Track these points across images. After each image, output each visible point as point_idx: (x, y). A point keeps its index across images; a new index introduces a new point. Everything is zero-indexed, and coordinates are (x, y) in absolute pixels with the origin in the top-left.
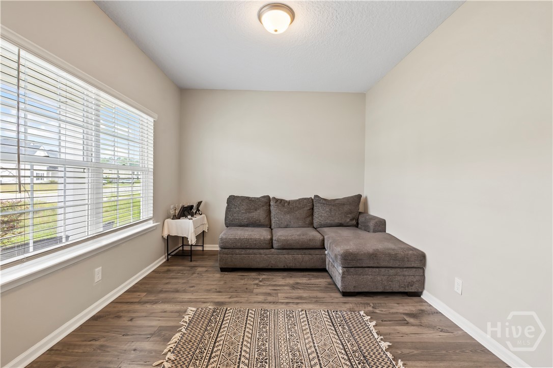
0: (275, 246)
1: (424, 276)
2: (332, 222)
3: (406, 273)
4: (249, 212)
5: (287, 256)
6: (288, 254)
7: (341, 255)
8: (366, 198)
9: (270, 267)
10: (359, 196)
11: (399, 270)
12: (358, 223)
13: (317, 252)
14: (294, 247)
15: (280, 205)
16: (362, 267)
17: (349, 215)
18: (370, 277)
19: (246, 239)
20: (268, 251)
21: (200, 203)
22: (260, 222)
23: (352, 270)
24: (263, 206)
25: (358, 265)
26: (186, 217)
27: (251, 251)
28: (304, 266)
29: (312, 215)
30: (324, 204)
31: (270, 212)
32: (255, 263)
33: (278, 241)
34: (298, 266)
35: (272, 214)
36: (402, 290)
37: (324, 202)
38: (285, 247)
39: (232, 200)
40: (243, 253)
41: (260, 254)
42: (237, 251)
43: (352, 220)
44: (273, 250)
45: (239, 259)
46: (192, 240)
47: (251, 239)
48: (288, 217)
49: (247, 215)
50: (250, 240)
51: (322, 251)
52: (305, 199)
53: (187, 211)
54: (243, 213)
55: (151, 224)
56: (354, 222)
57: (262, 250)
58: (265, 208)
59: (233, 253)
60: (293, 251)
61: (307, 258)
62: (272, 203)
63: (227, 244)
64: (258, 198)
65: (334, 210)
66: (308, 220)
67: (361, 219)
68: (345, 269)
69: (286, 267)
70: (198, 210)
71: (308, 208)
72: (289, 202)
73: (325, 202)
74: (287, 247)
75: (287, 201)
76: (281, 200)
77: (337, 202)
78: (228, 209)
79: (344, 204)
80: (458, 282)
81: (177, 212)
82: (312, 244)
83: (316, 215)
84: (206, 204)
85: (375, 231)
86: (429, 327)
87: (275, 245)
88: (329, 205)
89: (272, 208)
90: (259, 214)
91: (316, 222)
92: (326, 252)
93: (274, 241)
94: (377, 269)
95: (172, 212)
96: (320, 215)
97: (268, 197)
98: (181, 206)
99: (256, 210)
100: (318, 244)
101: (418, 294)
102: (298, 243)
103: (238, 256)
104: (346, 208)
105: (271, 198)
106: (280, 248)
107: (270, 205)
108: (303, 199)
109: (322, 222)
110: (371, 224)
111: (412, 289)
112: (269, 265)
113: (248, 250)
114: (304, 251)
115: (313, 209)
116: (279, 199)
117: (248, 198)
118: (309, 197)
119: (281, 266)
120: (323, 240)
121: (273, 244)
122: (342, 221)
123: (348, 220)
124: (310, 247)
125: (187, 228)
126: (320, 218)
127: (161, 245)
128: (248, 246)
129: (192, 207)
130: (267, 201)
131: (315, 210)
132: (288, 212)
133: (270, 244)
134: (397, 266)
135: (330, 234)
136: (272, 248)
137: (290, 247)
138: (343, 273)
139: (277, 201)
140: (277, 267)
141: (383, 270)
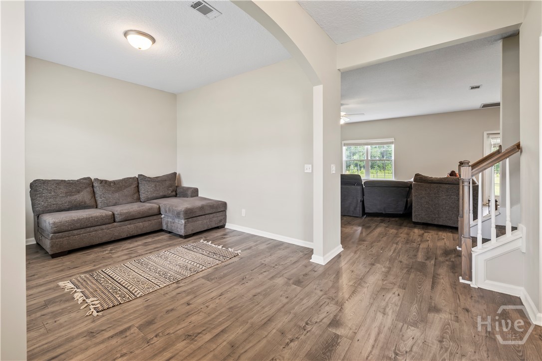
0: (117, 220)
1: (226, 215)
2: (157, 195)
3: (218, 215)
4: (70, 195)
5: (129, 226)
6: (130, 224)
7: (184, 211)
9: (113, 239)
11: (214, 214)
12: (176, 194)
13: (155, 217)
14: (136, 217)
15: (106, 185)
16: (196, 217)
17: (170, 189)
18: (200, 222)
19: (86, 218)
20: (110, 226)
22: (85, 203)
23: (190, 220)
24: (86, 188)
25: (194, 216)
27: (92, 229)
28: (144, 231)
29: (138, 191)
30: (149, 181)
31: (93, 193)
32: (97, 239)
33: (121, 215)
34: (139, 232)
35: (97, 195)
36: (216, 226)
37: (149, 179)
38: (128, 219)
40: (81, 232)
41: (102, 229)
42: (75, 232)
43: (172, 192)
44: (115, 224)
45: (78, 239)
47: (92, 217)
48: (117, 195)
49: (69, 198)
50: (91, 219)
51: (158, 216)
52: (131, 178)
54: (62, 197)
56: (174, 193)
57: (104, 226)
58: (88, 189)
59: (70, 235)
60: (134, 221)
61: (146, 224)
62: (95, 185)
63: (62, 227)
64: (77, 181)
65: (159, 185)
66: (136, 196)
67: (178, 191)
68: (186, 220)
69: (129, 236)
71: (135, 186)
72: (114, 182)
74: (130, 218)
75: (112, 182)
76: (106, 181)
77: (159, 179)
79: (165, 180)
80: (244, 211)
82: (151, 212)
83: (142, 191)
85: (192, 197)
86: (234, 236)
87: (118, 218)
88: (154, 182)
89: (96, 189)
90: (84, 196)
91: (143, 197)
92: (163, 216)
93: (116, 216)
94: (204, 216)
96: (145, 190)
97: (89, 178)
99: (79, 192)
100: (156, 211)
101: (223, 227)
102: (140, 213)
103: (76, 236)
104: (168, 183)
105: (93, 180)
106: (123, 220)
107: (93, 186)
108: (128, 178)
109: (149, 196)
110: (190, 193)
111: (221, 224)
112: (112, 238)
113: (89, 229)
114: (144, 219)
115: (138, 186)
116: (103, 180)
117: (64, 181)
118: (133, 176)
119: (124, 236)
120: (159, 208)
121: (116, 218)
122: (166, 194)
123: (170, 192)
124: (150, 214)
126: (146, 193)
128: (89, 225)
130: (88, 182)
131: (141, 187)
132: (116, 191)
133: (112, 219)
134: (214, 212)
135: (164, 203)
136: (114, 222)
137: (133, 218)
138: (185, 223)
140: (120, 238)
141: (207, 216)
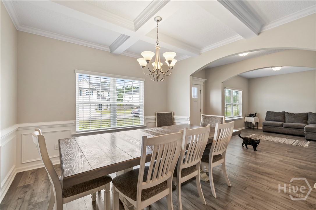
4: (275, 117)
5: (288, 130)
6: (289, 129)
13: (303, 130)
19: (272, 123)
20: (280, 128)
21: (256, 113)
24: (282, 115)
26: (252, 117)
27: (274, 127)
28: (296, 134)
29: (307, 119)
30: (313, 115)
31: (285, 117)
32: (276, 131)
33: (285, 125)
35: (286, 118)
38: (288, 127)
39: (268, 113)
40: (271, 127)
41: (278, 128)
42: (269, 127)
45: (269, 129)
46: (254, 123)
50: (274, 124)
53: (251, 115)
54: (273, 117)
55: (241, 117)
58: (282, 116)
59: (267, 127)
61: (297, 131)
62: (286, 114)
63: (265, 124)
64: (279, 112)
69: (288, 133)
70: (255, 115)
75: (294, 114)
78: (267, 116)
81: (249, 115)
82: (300, 127)
83: (309, 119)
84: (259, 114)
87: (283, 126)
89: (286, 116)
91: (308, 122)
95: (247, 115)
96: (311, 119)
98: (250, 114)
100: (303, 127)
102: (293, 126)
105: (286, 112)
106: (285, 127)
112: (281, 132)
114: (296, 129)
115: (307, 117)
117: (275, 112)
119: (286, 133)
125: (252, 120)
127: (244, 124)
129: (253, 114)
130: (284, 113)
131: (309, 117)
133: (282, 126)
136: (282, 127)
139: (288, 113)
140: (284, 133)
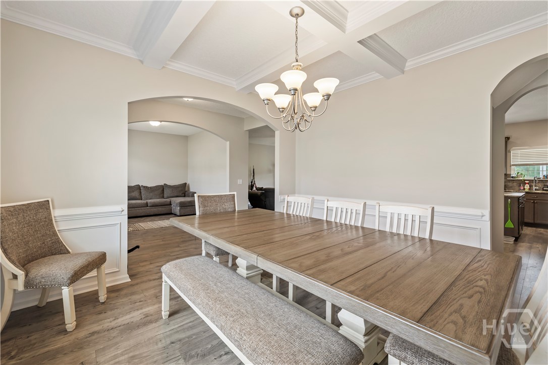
0: (149, 205)
2: (173, 195)
5: (154, 209)
7: (179, 202)
8: (189, 185)
10: (186, 184)
12: (185, 195)
13: (168, 206)
15: (146, 189)
16: (186, 206)
17: (181, 192)
19: (135, 203)
20: (145, 208)
22: (136, 198)
23: (183, 207)
29: (163, 193)
32: (140, 213)
33: (151, 203)
34: (159, 213)
35: (142, 194)
40: (133, 210)
42: (130, 209)
44: (148, 207)
45: (131, 212)
48: (151, 194)
49: (129, 195)
50: (137, 204)
51: (170, 206)
52: (160, 186)
56: (183, 195)
57: (143, 208)
60: (157, 207)
61: (163, 209)
62: (142, 188)
65: (175, 190)
66: (161, 195)
68: (180, 208)
69: (154, 214)
71: (161, 190)
72: (151, 187)
73: (170, 187)
74: (154, 205)
76: (147, 187)
77: (175, 186)
79: (179, 187)
83: (165, 193)
85: (192, 197)
88: (172, 188)
89: (142, 191)
90: (136, 194)
91: (165, 196)
92: (172, 206)
93: (148, 203)
94: (191, 207)
96: (167, 193)
99: (133, 192)
100: (169, 203)
102: (159, 204)
104: (179, 189)
105: (140, 186)
106: (151, 206)
107: (140, 189)
109: (169, 196)
110: (191, 195)
112: (146, 214)
113: (136, 208)
114: (162, 206)
115: (163, 190)
116: (145, 186)
119: (152, 214)
120: (171, 201)
122: (178, 195)
123: (181, 194)
124: (165, 204)
130: (138, 187)
131: (165, 191)
132: (152, 192)
133: (147, 205)
135: (173, 199)
140: (150, 215)
141: (193, 207)
